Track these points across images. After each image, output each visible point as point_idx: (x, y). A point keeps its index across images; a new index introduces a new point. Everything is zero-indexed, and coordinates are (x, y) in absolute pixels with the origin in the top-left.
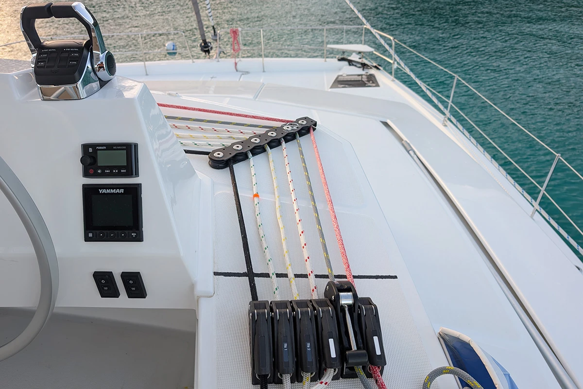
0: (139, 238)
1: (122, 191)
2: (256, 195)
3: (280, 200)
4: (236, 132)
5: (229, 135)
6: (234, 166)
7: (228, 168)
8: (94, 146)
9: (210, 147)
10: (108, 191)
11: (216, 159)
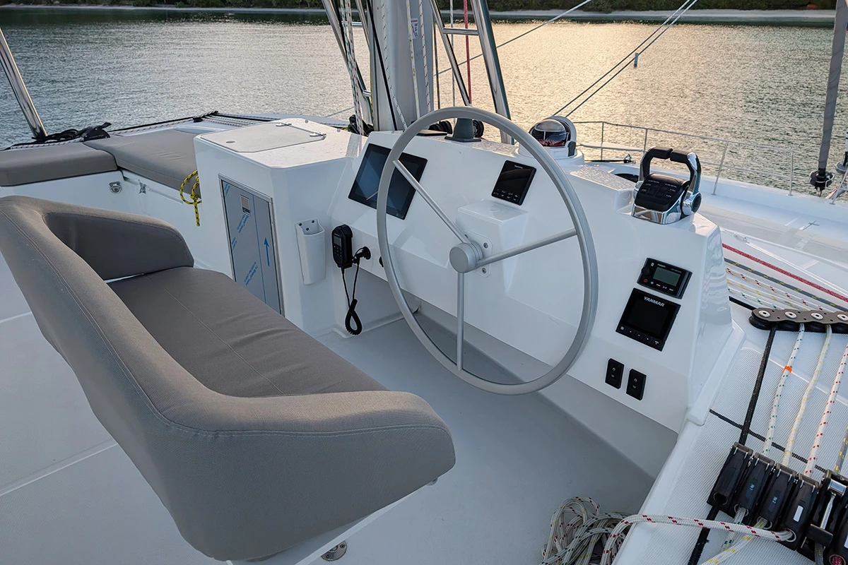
0: (660, 347)
1: (663, 305)
2: (789, 369)
3: (815, 384)
4: (797, 300)
5: (787, 299)
6: (777, 332)
7: (769, 331)
8: (656, 262)
9: (758, 304)
10: (652, 301)
11: (760, 317)
